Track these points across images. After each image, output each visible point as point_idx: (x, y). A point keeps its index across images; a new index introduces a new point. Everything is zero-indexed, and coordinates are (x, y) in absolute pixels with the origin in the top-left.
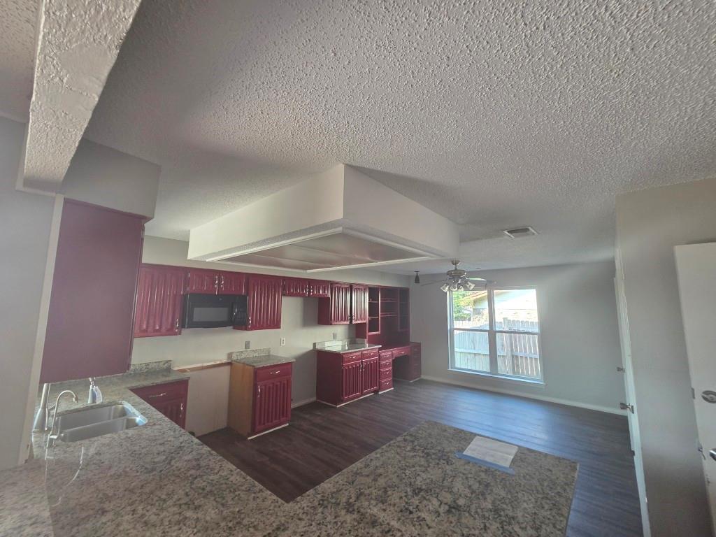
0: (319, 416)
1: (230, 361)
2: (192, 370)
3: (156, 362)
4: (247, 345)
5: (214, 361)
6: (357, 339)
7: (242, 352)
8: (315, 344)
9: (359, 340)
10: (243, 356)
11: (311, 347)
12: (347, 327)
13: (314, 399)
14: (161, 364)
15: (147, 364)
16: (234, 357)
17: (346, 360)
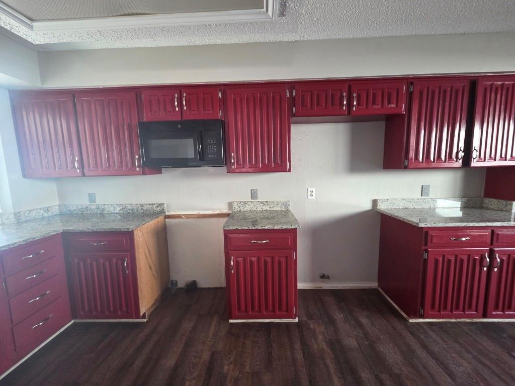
0: (360, 325)
1: (230, 212)
2: (188, 216)
3: (149, 204)
4: (254, 195)
5: (213, 210)
6: (487, 200)
7: (245, 203)
8: (375, 202)
9: (493, 203)
10: (247, 208)
11: (368, 206)
12: (459, 175)
13: (374, 285)
14: (154, 206)
15: (142, 205)
16: (236, 208)
17: (435, 241)
